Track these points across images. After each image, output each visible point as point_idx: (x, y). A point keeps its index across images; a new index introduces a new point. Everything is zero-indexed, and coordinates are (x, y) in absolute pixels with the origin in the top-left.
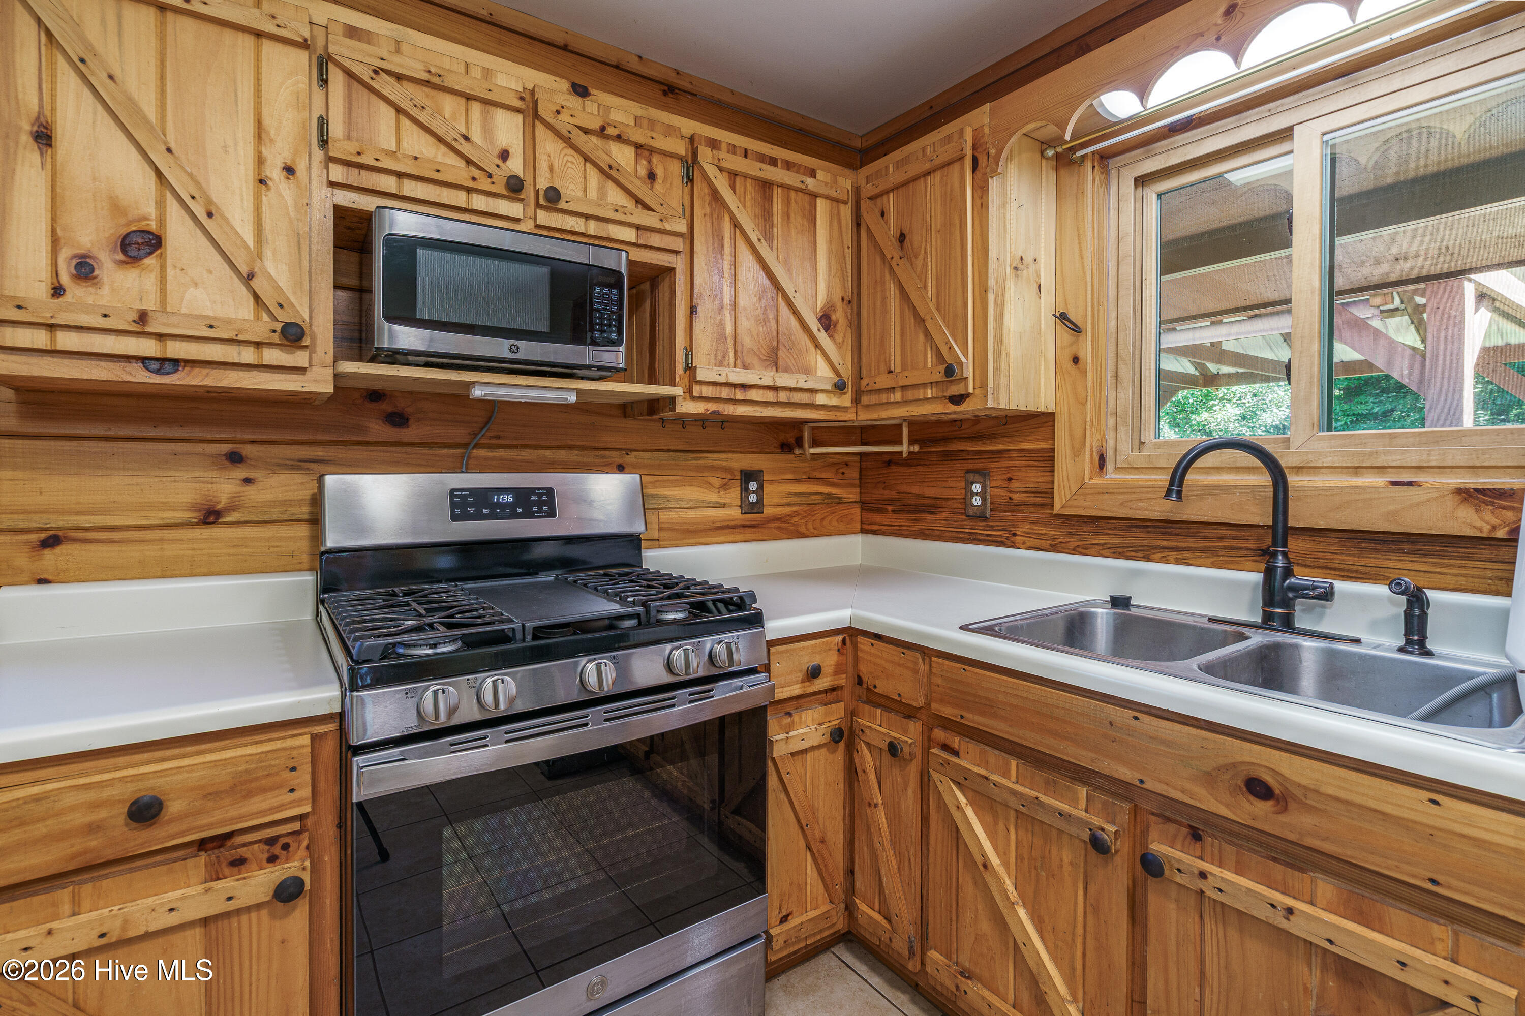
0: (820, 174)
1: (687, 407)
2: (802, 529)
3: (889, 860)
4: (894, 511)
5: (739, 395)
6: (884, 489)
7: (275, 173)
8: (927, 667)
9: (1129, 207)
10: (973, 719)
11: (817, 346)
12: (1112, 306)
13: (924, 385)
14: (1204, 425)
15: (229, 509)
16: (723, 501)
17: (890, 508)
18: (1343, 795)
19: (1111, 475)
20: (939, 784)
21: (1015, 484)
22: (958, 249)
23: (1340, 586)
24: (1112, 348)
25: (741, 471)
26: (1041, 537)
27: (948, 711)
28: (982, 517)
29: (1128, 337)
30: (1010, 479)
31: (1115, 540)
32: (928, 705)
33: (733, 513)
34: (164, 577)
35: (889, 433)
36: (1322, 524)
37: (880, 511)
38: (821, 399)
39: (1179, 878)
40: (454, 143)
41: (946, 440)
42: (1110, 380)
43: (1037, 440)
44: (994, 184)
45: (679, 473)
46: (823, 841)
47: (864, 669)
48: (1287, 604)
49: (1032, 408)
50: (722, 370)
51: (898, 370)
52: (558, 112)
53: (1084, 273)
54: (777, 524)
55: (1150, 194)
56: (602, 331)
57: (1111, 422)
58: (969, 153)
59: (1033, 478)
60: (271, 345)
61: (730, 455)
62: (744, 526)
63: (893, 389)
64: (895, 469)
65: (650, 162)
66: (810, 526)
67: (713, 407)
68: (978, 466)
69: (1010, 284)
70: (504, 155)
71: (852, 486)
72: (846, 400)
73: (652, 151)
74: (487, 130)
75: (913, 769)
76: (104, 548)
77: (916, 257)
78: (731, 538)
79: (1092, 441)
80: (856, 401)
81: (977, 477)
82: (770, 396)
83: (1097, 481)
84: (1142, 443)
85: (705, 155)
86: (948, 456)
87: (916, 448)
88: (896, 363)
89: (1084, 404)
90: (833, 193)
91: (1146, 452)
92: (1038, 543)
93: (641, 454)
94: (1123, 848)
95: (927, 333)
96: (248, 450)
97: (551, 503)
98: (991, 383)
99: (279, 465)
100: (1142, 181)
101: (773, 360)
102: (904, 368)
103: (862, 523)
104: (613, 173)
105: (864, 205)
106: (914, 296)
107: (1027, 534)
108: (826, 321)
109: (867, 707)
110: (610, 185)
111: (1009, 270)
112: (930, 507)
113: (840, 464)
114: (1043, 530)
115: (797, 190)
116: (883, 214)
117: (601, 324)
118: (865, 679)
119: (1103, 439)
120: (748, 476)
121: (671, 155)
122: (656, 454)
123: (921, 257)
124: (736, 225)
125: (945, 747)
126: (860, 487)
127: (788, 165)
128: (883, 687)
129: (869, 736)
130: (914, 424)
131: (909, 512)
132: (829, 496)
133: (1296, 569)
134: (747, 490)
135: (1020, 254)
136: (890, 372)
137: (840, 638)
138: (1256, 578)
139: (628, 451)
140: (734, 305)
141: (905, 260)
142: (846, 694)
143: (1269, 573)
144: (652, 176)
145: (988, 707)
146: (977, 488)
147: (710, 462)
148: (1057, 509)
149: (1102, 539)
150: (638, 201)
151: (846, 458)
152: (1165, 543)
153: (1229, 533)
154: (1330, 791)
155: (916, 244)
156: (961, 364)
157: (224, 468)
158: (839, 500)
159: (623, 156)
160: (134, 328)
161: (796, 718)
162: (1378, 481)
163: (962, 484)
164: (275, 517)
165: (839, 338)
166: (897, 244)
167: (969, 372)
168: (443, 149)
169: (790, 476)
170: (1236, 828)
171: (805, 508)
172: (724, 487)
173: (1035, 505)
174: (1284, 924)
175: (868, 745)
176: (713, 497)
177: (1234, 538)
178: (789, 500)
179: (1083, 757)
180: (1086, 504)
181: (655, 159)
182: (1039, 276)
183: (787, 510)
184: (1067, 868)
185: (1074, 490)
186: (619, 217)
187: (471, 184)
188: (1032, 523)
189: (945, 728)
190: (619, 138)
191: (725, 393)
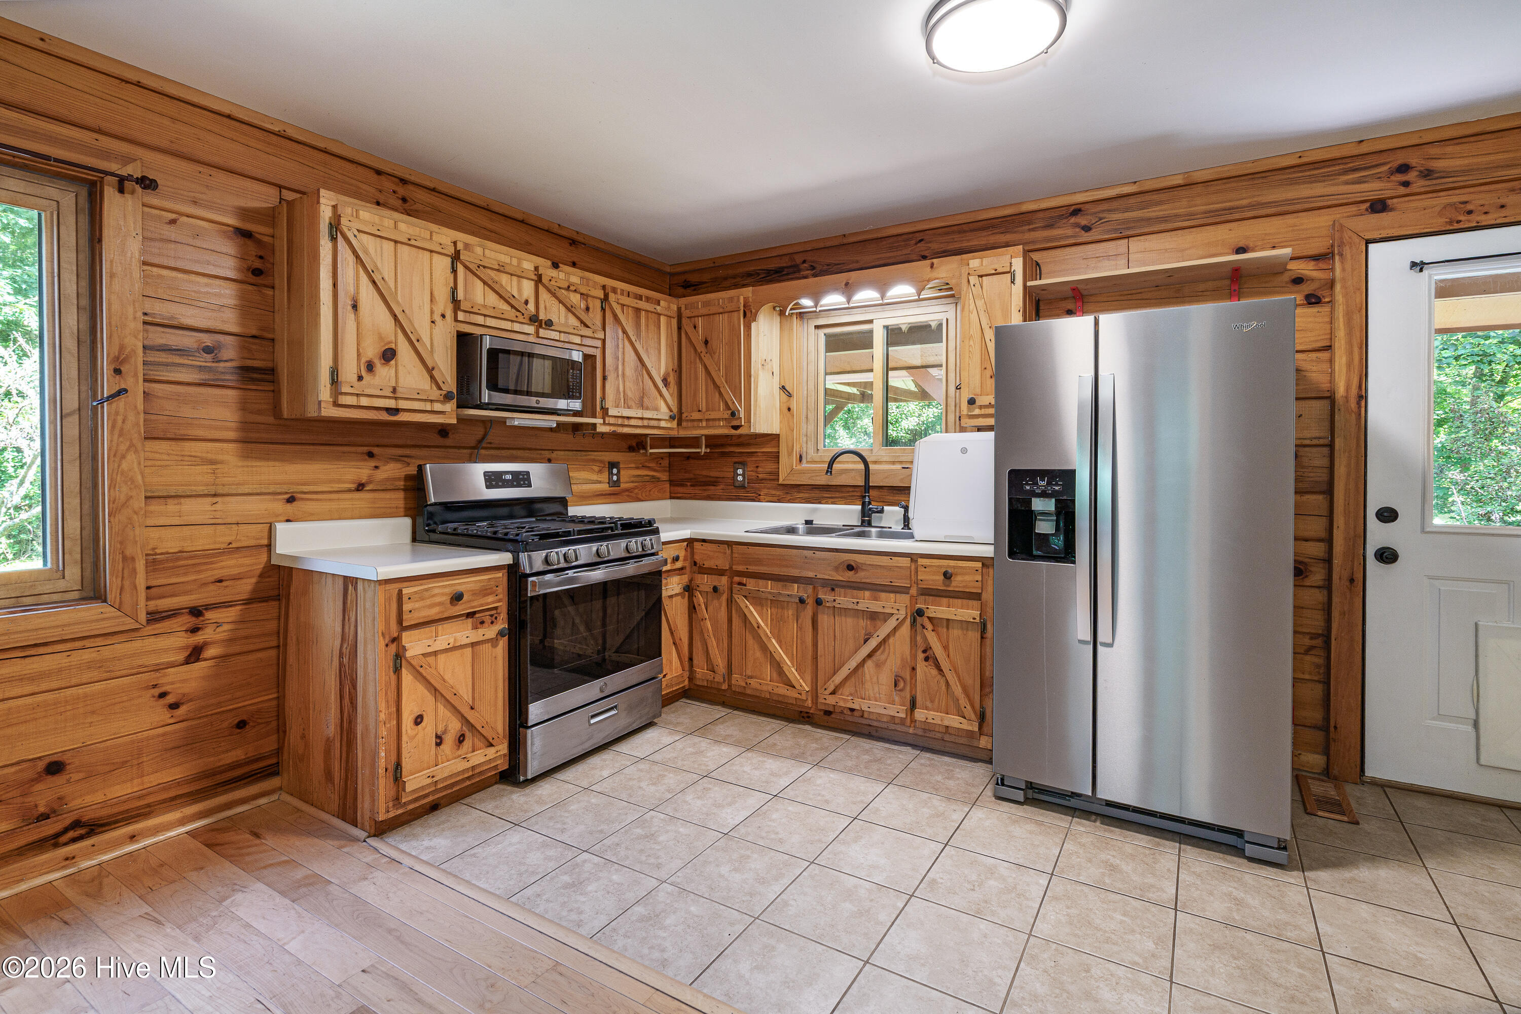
0: (662, 303)
1: (601, 429)
2: (640, 496)
3: (713, 643)
4: (691, 486)
5: (626, 422)
6: (685, 473)
7: (437, 318)
8: (730, 551)
9: (812, 339)
10: (753, 569)
11: (661, 395)
12: (805, 384)
13: (719, 420)
14: (865, 428)
15: (370, 482)
16: (600, 479)
17: (689, 484)
18: (871, 563)
19: (805, 465)
20: (737, 599)
21: (760, 469)
22: (737, 354)
23: (886, 508)
24: (805, 404)
25: (609, 463)
26: (773, 495)
27: (741, 568)
28: (743, 487)
29: (812, 400)
30: (757, 467)
31: (807, 495)
32: (731, 568)
33: (605, 487)
34: (340, 519)
35: (694, 442)
36: (881, 484)
37: (682, 485)
38: (663, 424)
39: (828, 605)
40: (509, 300)
41: (722, 445)
42: (804, 420)
43: (771, 447)
44: (753, 325)
45: (577, 463)
46: (681, 639)
47: (697, 558)
48: (870, 516)
49: (770, 432)
50: (619, 409)
51: (704, 410)
52: (550, 280)
53: (793, 369)
54: (627, 493)
55: (822, 333)
56: (573, 392)
57: (805, 439)
58: (742, 308)
59: (770, 466)
60: (437, 401)
61: (603, 453)
62: (610, 494)
63: (701, 420)
64: (692, 461)
65: (587, 301)
66: (644, 495)
67: (613, 428)
68: (740, 460)
69: (761, 373)
70: (526, 302)
71: (665, 471)
72: (674, 424)
73: (588, 296)
74: (520, 290)
75: (724, 598)
76: (313, 503)
77: (714, 353)
78: (604, 501)
79: (797, 448)
80: (679, 424)
81: (740, 466)
82: (639, 423)
83: (799, 467)
84: (818, 450)
85: (612, 297)
86: (724, 454)
87: (708, 450)
88: (703, 406)
89: (793, 431)
90: (669, 314)
91: (819, 454)
92: (770, 499)
93: (559, 453)
94: (810, 601)
95: (720, 394)
96: (376, 450)
97: (529, 479)
98: (752, 421)
99: (391, 459)
100: (817, 327)
101: (642, 405)
102: (707, 410)
103: (670, 493)
104: (573, 309)
105: (684, 321)
106: (713, 374)
107: (766, 495)
108: (665, 381)
109: (699, 575)
110: (570, 315)
111: (760, 366)
112: (714, 482)
113: (659, 458)
114: (774, 492)
115: (652, 312)
116: (695, 327)
117: (573, 389)
118: (698, 562)
119: (801, 447)
120: (612, 465)
121: (596, 298)
122: (566, 452)
123: (717, 354)
124: (624, 332)
125: (740, 584)
126: (669, 471)
127: (648, 299)
128: (707, 564)
129: (702, 588)
130: (707, 437)
131: (700, 486)
132: (653, 477)
133: (872, 502)
134: (612, 473)
135: (764, 358)
136: (699, 411)
137: (686, 543)
138: (860, 507)
139: (553, 450)
140: (623, 374)
141: (708, 354)
142: (688, 569)
143: (863, 505)
144: (588, 309)
145: (759, 562)
146: (740, 471)
147: (593, 457)
148: (781, 481)
149: (801, 495)
150: (582, 322)
151: (662, 455)
152: (827, 495)
153: (851, 490)
154: (869, 563)
155: (714, 347)
156: (739, 411)
157: (365, 460)
158: (658, 480)
159: (575, 298)
160: (391, 395)
161: (669, 580)
162: (899, 467)
163: (732, 470)
164: (389, 487)
165: (671, 390)
166: (703, 345)
167: (742, 415)
168: (502, 301)
169: (633, 465)
170: (844, 584)
171: (641, 484)
172: (600, 472)
173: (770, 480)
174: (856, 607)
175: (700, 592)
176: (595, 477)
177: (853, 491)
178: (633, 479)
179: (795, 573)
180: (794, 478)
181: (590, 299)
182: (772, 368)
183: (632, 485)
184: (791, 617)
185: (788, 472)
186: (575, 332)
187: (515, 319)
188: (769, 489)
189: (739, 576)
190: (575, 291)
191: (620, 421)
